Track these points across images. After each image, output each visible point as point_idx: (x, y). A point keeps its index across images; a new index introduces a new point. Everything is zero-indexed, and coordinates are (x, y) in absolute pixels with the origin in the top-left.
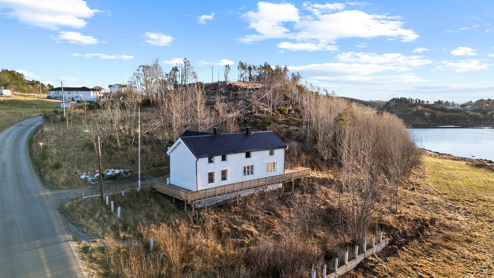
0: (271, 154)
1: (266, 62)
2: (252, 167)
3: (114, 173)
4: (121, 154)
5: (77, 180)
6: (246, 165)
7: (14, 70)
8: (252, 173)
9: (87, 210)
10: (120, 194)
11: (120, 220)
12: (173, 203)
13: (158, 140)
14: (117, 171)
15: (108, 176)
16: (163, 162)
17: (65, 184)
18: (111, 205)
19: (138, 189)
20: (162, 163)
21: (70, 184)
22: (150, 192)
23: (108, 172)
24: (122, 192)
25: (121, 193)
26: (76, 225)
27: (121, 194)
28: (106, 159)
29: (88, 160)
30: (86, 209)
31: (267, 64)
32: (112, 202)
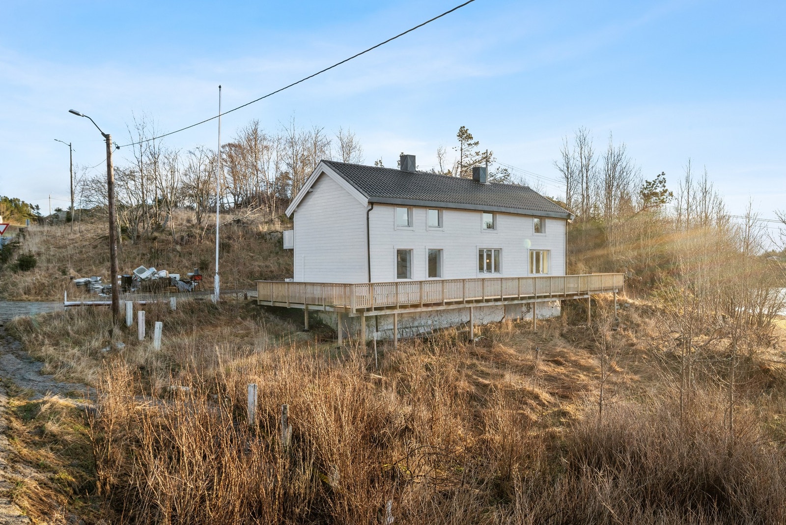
0: (538, 229)
1: (462, 126)
2: (498, 251)
3: (156, 275)
4: (178, 252)
5: (64, 286)
6: (485, 246)
7: (18, 198)
8: (497, 269)
9: (70, 331)
10: (166, 304)
11: (158, 356)
12: (306, 331)
13: (260, 232)
14: (163, 273)
15: (142, 280)
16: (272, 272)
17: (33, 291)
18: (137, 323)
19: (214, 298)
20: (269, 274)
21: (47, 292)
22: (242, 308)
23: (142, 271)
24: (172, 299)
25: (170, 302)
26: (27, 359)
27: (168, 304)
28: (142, 259)
29: (101, 260)
30: (69, 328)
31: (465, 129)
32: (141, 315)
